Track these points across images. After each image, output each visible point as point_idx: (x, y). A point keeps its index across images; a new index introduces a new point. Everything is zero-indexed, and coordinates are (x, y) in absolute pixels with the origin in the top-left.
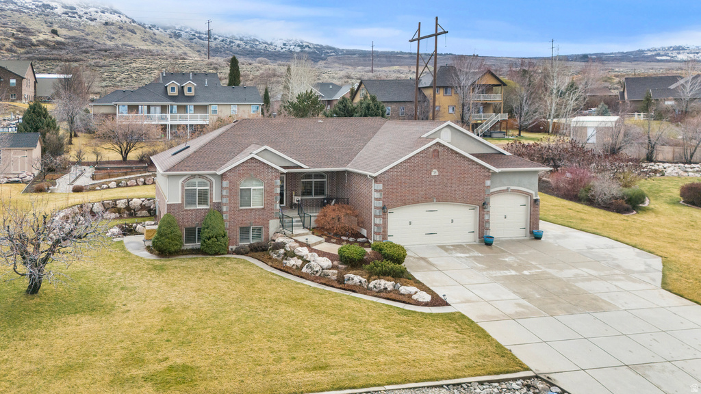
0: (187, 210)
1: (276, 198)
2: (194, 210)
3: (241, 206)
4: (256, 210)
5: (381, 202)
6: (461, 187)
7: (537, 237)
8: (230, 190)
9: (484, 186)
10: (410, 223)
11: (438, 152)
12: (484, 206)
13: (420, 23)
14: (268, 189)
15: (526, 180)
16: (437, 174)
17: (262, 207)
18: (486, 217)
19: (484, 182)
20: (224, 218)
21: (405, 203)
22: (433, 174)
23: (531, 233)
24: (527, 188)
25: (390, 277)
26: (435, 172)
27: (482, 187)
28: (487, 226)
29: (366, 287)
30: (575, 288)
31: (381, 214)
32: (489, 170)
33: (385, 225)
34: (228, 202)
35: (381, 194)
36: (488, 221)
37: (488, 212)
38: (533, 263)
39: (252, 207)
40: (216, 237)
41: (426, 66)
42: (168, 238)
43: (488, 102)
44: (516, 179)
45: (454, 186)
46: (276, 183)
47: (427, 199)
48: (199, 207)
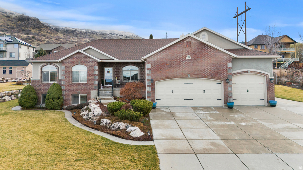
0: (43, 84)
1: (95, 77)
2: (47, 84)
3: (73, 82)
4: (82, 84)
5: (150, 76)
6: (209, 68)
7: (273, 105)
8: (66, 71)
9: (227, 67)
10: (173, 91)
11: (191, 43)
12: (227, 81)
13: (238, 7)
14: (90, 72)
15: (262, 65)
16: (190, 58)
17: (87, 82)
18: (229, 89)
19: (227, 64)
20: (62, 89)
21: (167, 77)
22: (187, 58)
23: (268, 102)
24: (264, 71)
25: (127, 121)
26: (189, 57)
27: (225, 68)
28: (231, 96)
29: (108, 127)
30: (277, 135)
31: (150, 84)
32: (230, 56)
33: (153, 92)
34: (64, 79)
35: (150, 71)
36: (231, 92)
37: (231, 86)
38: (255, 119)
39: (80, 82)
40: (52, 99)
41: (241, 29)
42: (24, 98)
43: (287, 52)
44: (254, 64)
45: (203, 67)
46: (95, 68)
47: (183, 75)
48: (50, 82)
